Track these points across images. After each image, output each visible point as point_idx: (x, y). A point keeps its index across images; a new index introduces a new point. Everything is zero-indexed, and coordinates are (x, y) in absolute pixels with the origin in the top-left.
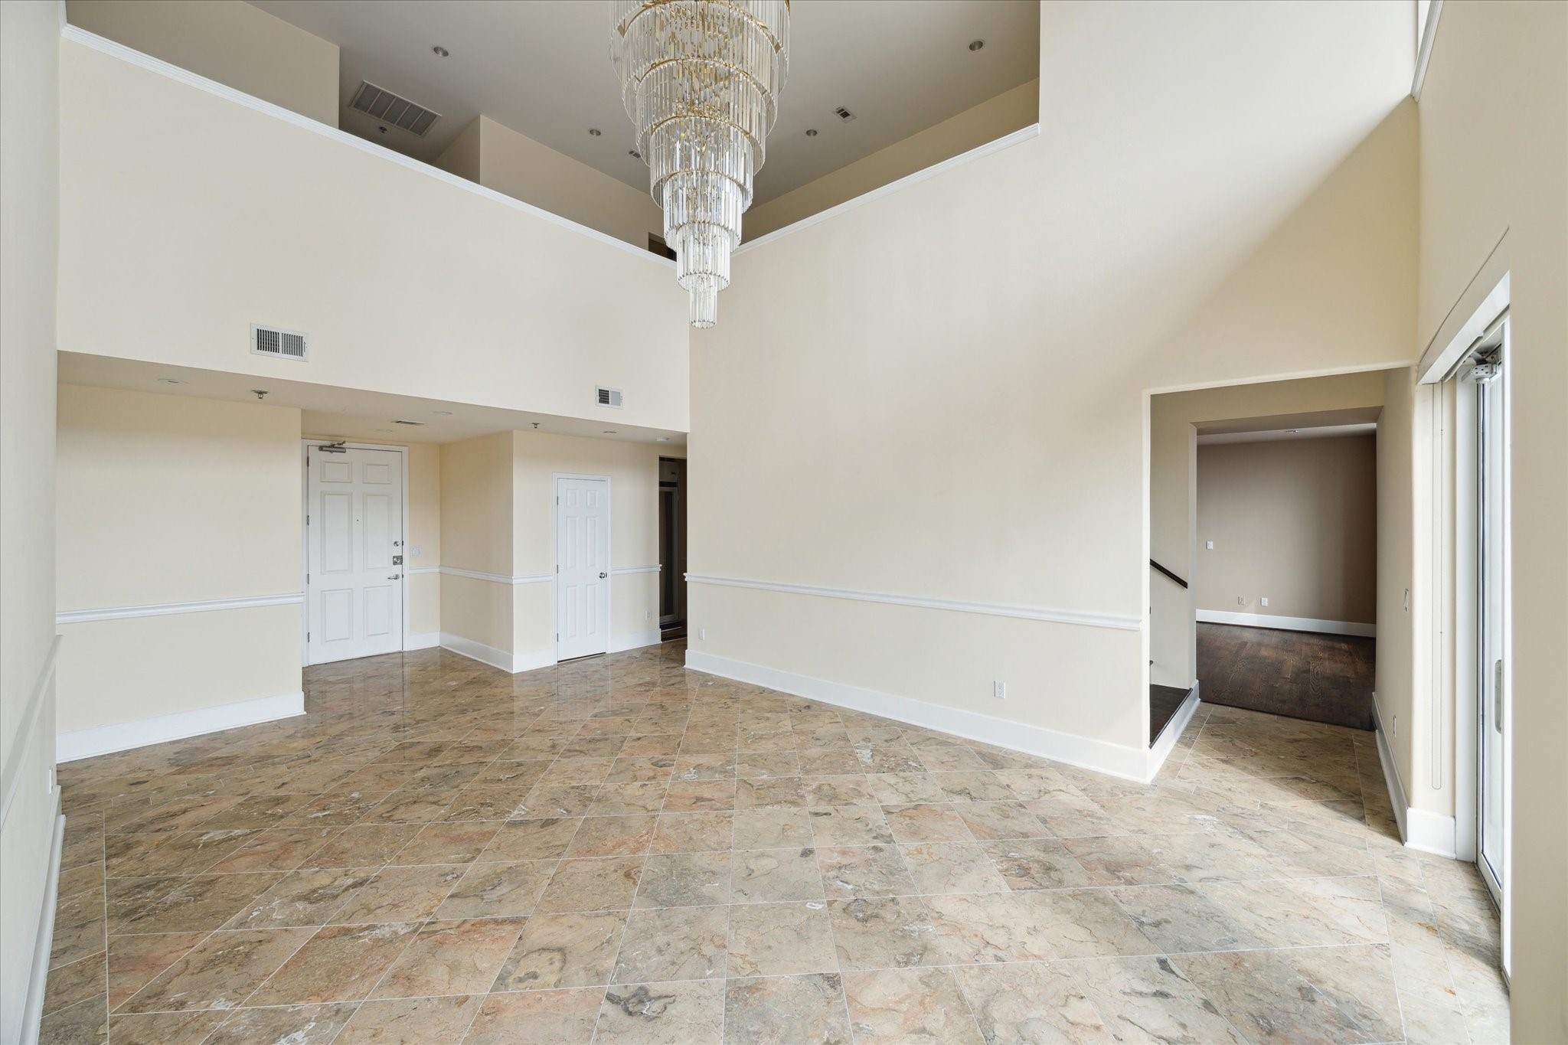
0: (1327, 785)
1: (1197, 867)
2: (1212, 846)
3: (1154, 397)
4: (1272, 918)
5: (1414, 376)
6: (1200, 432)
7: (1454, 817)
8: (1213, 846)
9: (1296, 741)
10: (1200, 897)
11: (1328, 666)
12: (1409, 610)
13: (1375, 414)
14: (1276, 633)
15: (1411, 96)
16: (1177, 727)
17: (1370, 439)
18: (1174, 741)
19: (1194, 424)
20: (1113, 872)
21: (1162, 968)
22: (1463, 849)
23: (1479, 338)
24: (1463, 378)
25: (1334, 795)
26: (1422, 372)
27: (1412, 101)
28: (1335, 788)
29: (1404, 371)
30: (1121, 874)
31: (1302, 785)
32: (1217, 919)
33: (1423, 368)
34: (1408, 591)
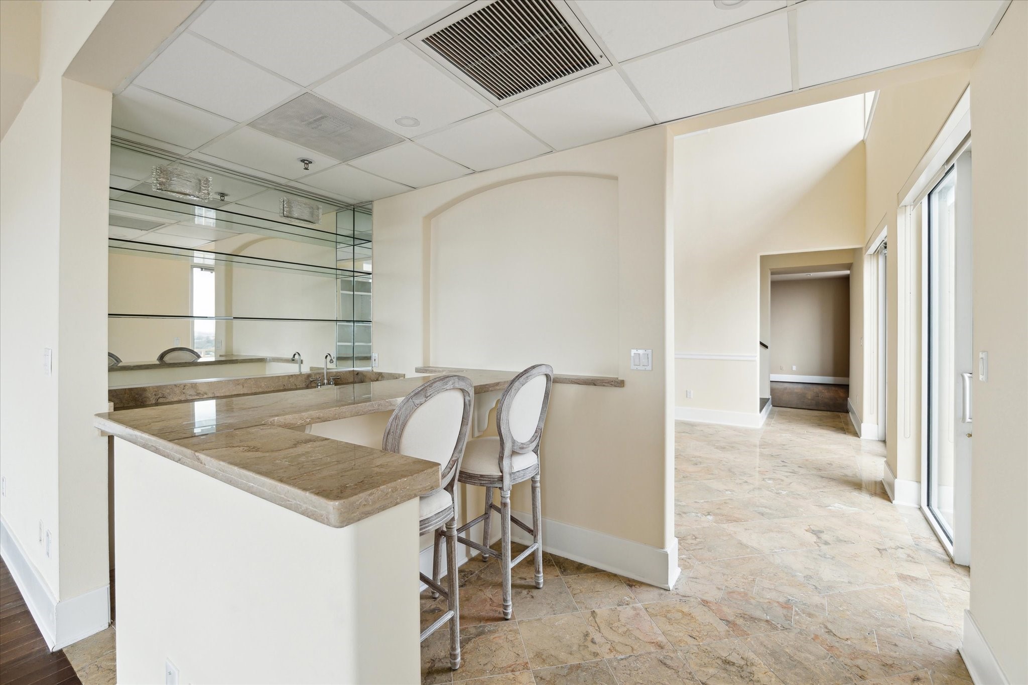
0: (831, 426)
3: (761, 256)
5: (864, 251)
6: (772, 274)
7: (878, 424)
9: (817, 416)
11: (827, 394)
12: (862, 346)
13: (849, 266)
14: (800, 384)
15: (863, 141)
16: (766, 412)
17: (846, 280)
18: (766, 416)
19: (770, 269)
22: (881, 437)
23: (883, 240)
24: (881, 253)
25: (834, 429)
26: (867, 250)
27: (863, 142)
28: (834, 427)
29: (860, 249)
31: (821, 427)
33: (867, 247)
34: (862, 338)
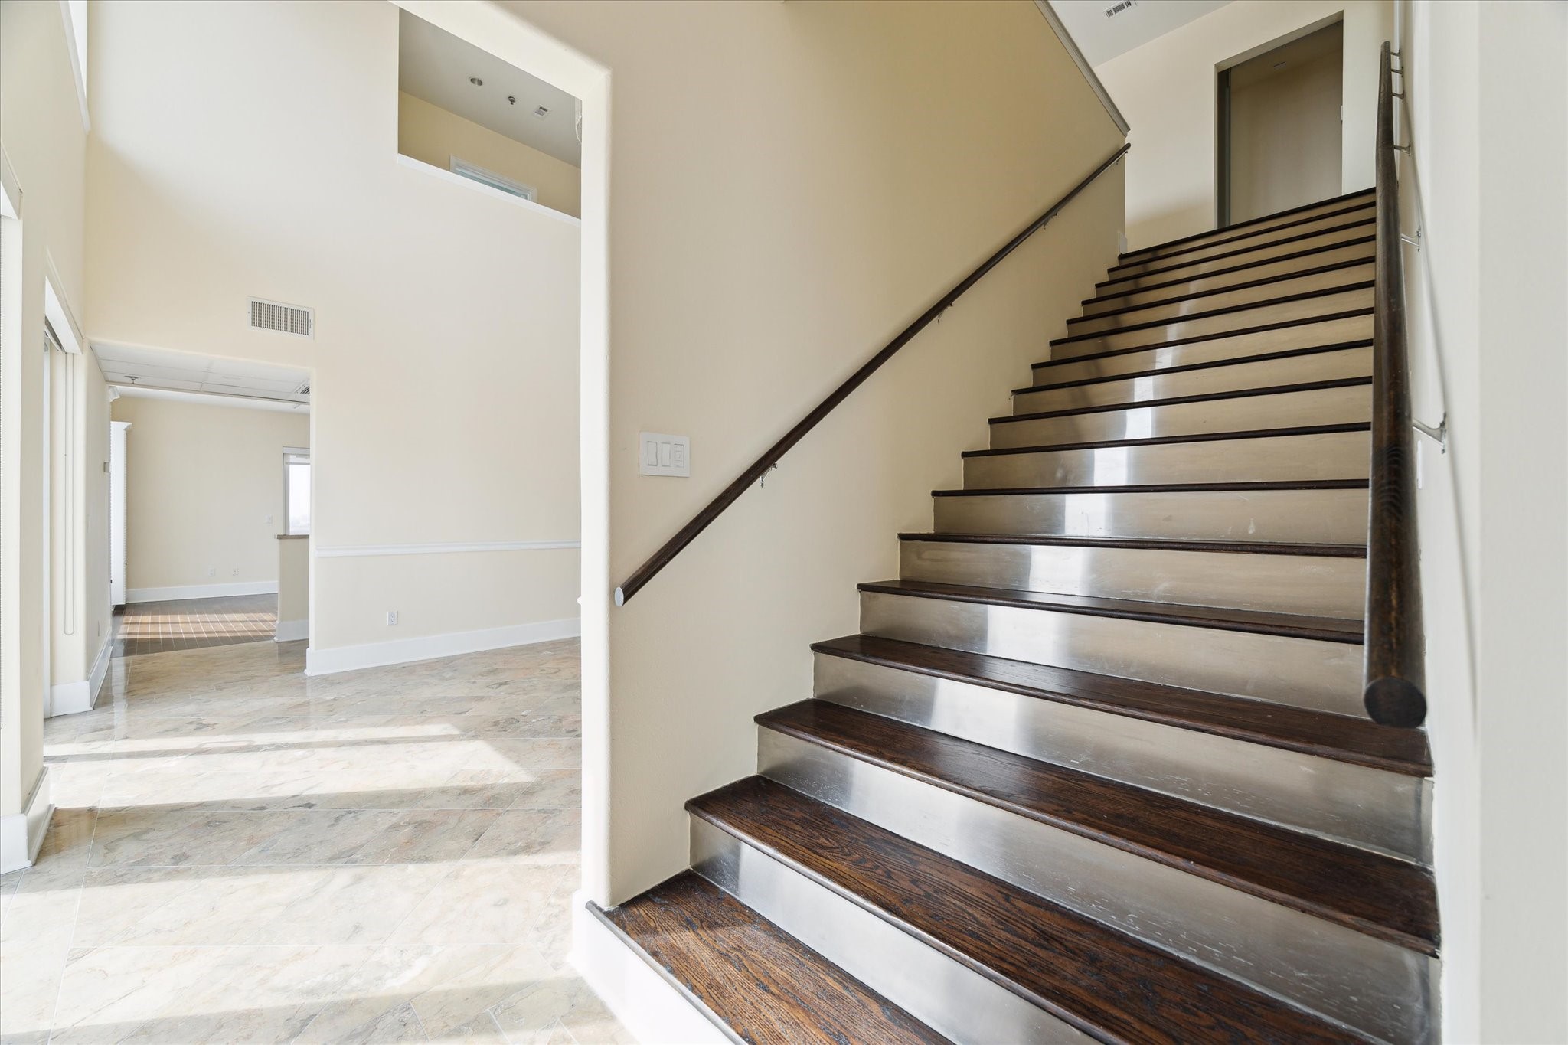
1: (348, 886)
2: (357, 929)
4: (231, 893)
8: (357, 927)
10: (319, 861)
20: (420, 823)
21: (309, 803)
30: (411, 827)
32: (289, 855)
